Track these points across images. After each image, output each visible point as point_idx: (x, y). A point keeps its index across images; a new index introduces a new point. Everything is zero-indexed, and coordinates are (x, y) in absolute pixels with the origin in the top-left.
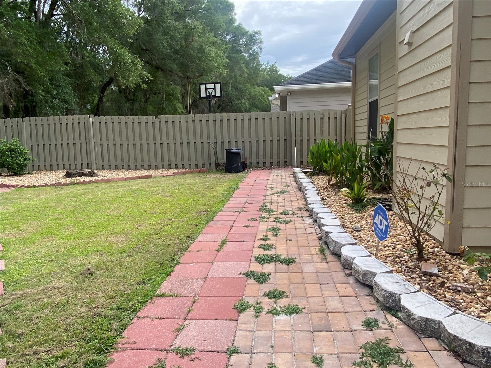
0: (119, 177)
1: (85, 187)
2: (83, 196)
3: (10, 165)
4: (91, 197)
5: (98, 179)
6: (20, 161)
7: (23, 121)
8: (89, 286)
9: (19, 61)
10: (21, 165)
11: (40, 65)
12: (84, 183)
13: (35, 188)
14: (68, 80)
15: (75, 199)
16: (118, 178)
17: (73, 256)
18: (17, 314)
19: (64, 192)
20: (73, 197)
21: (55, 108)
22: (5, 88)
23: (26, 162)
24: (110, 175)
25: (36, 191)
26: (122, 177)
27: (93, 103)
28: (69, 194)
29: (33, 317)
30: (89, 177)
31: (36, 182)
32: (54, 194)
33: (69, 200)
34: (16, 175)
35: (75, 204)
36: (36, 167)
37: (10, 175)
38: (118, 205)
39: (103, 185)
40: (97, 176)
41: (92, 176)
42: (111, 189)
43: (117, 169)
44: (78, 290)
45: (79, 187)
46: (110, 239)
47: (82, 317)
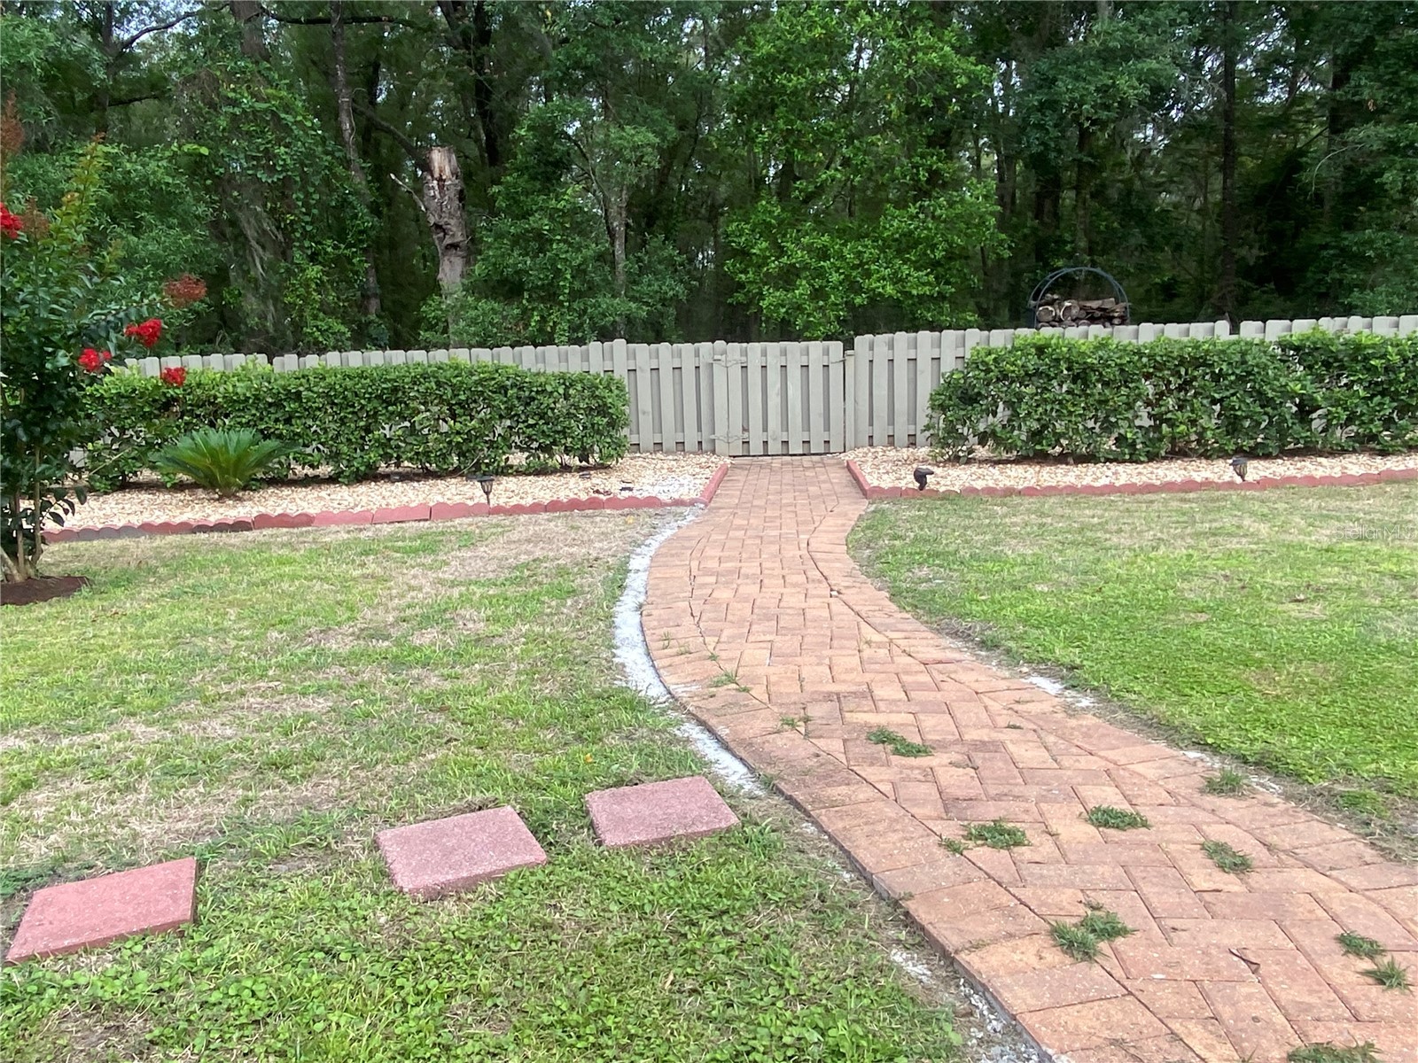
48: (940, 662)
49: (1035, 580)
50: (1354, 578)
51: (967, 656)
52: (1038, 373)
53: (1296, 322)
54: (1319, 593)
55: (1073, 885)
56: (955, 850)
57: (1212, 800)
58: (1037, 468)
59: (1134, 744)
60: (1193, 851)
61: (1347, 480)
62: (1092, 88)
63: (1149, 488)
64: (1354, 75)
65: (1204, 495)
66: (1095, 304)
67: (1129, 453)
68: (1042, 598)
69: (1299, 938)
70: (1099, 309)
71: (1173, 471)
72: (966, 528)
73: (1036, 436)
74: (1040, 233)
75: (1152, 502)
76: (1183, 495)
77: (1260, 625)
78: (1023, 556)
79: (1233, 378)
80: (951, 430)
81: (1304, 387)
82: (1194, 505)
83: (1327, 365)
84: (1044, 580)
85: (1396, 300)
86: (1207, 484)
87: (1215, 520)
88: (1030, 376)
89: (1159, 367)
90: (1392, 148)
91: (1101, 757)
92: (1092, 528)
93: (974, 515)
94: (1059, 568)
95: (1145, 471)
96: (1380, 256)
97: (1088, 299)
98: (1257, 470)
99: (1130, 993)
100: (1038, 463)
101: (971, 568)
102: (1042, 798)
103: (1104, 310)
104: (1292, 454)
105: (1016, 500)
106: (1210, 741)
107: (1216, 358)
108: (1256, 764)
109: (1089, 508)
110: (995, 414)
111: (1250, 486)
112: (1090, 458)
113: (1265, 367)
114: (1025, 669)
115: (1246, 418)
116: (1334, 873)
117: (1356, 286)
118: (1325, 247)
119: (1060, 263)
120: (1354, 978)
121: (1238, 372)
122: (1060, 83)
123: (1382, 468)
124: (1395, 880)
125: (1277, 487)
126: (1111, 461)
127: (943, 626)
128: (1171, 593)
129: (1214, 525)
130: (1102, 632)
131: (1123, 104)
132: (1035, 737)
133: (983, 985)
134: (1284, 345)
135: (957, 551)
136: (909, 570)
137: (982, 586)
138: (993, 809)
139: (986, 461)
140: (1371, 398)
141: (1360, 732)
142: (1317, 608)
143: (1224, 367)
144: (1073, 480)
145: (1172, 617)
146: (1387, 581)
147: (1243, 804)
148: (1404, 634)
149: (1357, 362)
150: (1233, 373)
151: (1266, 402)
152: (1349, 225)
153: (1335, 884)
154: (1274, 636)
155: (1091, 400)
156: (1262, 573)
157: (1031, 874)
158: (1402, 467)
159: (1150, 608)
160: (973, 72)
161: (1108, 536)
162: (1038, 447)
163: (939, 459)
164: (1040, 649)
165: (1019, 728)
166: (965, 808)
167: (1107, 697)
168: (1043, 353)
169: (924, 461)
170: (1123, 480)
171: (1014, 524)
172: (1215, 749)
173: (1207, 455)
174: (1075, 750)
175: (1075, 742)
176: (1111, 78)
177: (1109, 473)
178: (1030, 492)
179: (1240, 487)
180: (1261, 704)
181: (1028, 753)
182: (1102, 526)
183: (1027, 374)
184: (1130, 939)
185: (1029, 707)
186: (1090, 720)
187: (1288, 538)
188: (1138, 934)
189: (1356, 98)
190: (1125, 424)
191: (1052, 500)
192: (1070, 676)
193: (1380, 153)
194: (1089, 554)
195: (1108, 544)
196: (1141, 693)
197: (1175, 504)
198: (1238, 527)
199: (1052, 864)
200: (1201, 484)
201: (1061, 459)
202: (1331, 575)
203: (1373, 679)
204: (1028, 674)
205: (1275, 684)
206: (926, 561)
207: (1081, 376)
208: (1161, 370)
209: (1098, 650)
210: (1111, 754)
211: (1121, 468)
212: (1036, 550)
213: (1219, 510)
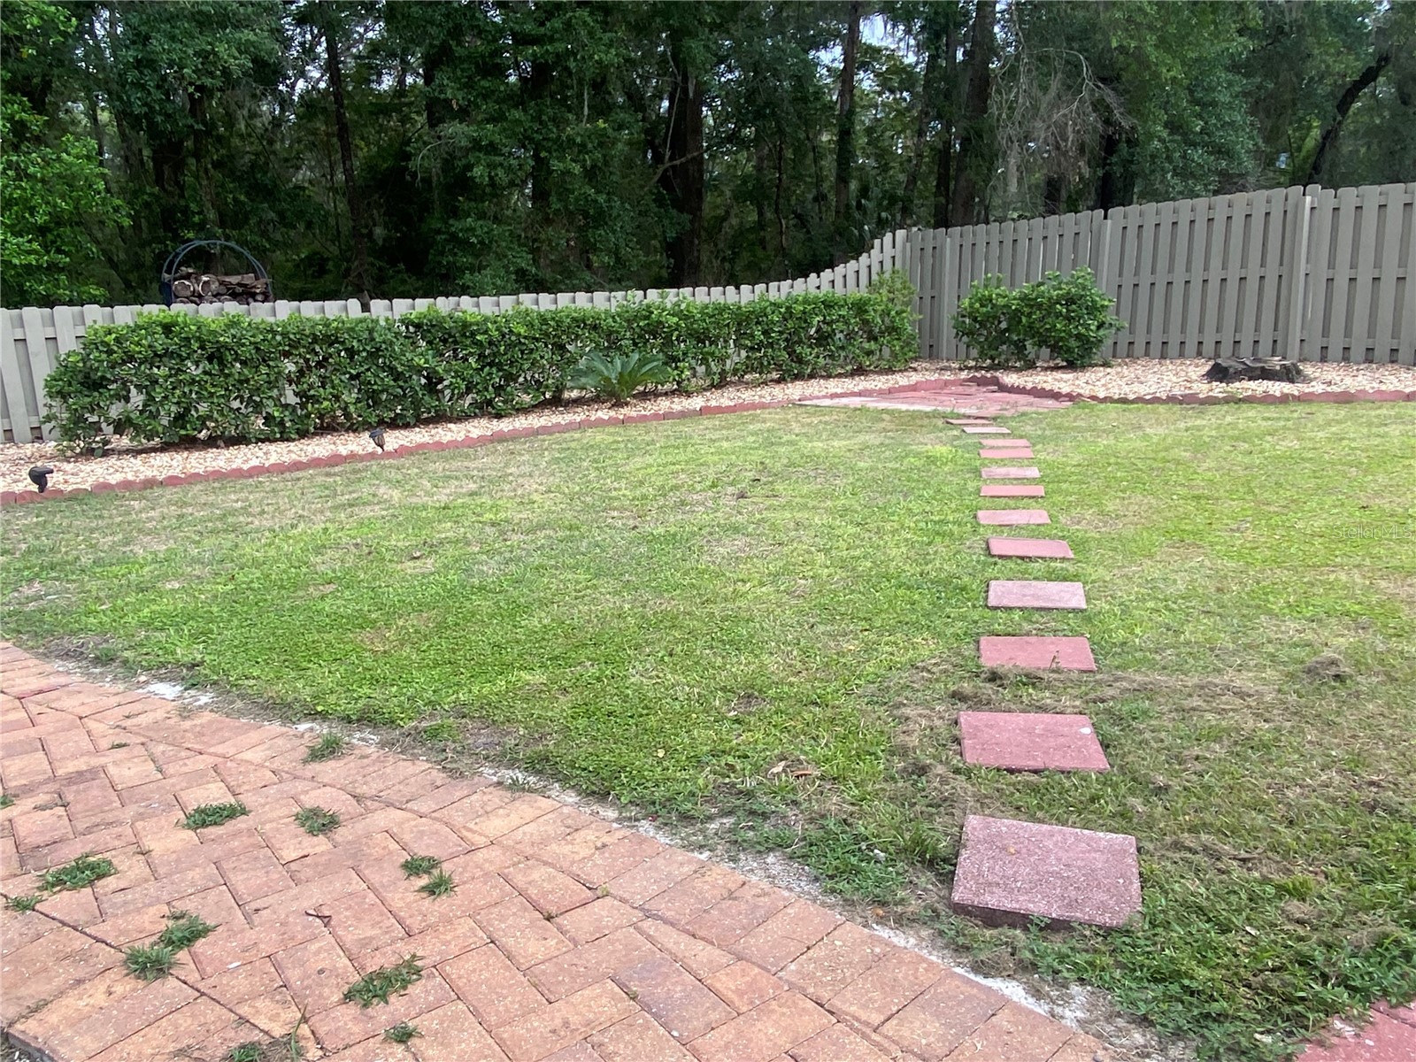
0: (1383, 387)
1: (1272, 411)
2: (1269, 438)
3: (1061, 339)
4: (1296, 444)
5: (1311, 390)
6: (1088, 329)
7: (1106, 217)
8: (1338, 714)
9: (1114, 44)
10: (1088, 341)
11: (1168, 49)
12: (1267, 400)
13: (1125, 406)
14: (1241, 83)
15: (1246, 446)
16: (1380, 392)
17: (1270, 613)
18: (1141, 733)
19: (1209, 422)
20: (1237, 439)
21: (1193, 175)
22: (1070, 129)
23: (1101, 332)
24: (1348, 381)
25: (1133, 414)
26: (1391, 388)
27: (1299, 149)
28: (1226, 431)
29: (1186, 753)
30: (1283, 384)
31: (1126, 389)
32: (1182, 425)
33: (1229, 448)
34: (1071, 366)
35: (1247, 460)
36: (1122, 347)
37: (1057, 368)
38: (1391, 479)
39: (1330, 411)
40: (1307, 380)
41: (1292, 382)
42: (1361, 424)
43: (1371, 362)
44: (1304, 716)
45: (1251, 412)
46: (1383, 584)
47: (1334, 800)
48: (40, 692)
49: (165, 577)
50: (462, 530)
51: (77, 678)
52: (168, 353)
53: (417, 300)
54: (433, 548)
55: (158, 900)
56: (26, 908)
57: (316, 767)
58: (185, 454)
59: (246, 732)
60: (286, 825)
61: (469, 443)
62: (191, 52)
63: (297, 466)
64: (438, 75)
65: (348, 467)
66: (234, 279)
67: (279, 432)
68: (172, 595)
69: (371, 877)
70: (239, 284)
71: (320, 447)
72: (92, 531)
73: (180, 419)
74: (163, 201)
75: (299, 479)
76: (328, 469)
77: (380, 587)
78: (155, 553)
79: (364, 354)
80: (78, 420)
81: (427, 361)
82: (338, 478)
83: (445, 341)
84: (176, 577)
85: (499, 282)
86: (352, 457)
87: (354, 492)
88: (160, 356)
89: (295, 345)
90: (476, 145)
91: (210, 754)
92: (234, 512)
93: (106, 513)
94: (195, 561)
95: (295, 449)
96: (482, 243)
97: (226, 274)
98: (393, 439)
99: (203, 994)
100: (186, 449)
101: (93, 576)
102: (141, 816)
103: (245, 286)
104: (427, 422)
105: (157, 491)
106: (319, 708)
107: (346, 336)
108: (358, 721)
109: (235, 492)
110: (127, 399)
111: (389, 455)
112: (241, 440)
113: (392, 343)
114: (143, 678)
115: (382, 391)
116: (409, 805)
117: (467, 269)
118: (439, 232)
119: (191, 235)
120: (411, 897)
121: (368, 348)
122: (154, 42)
123: (496, 429)
124: (458, 794)
125: (412, 454)
126: (263, 441)
127: (52, 649)
128: (304, 569)
129: (355, 495)
130: (229, 621)
131: (226, 72)
132: (142, 750)
133: (39, 1050)
134: (406, 322)
135: (78, 558)
136: (16, 590)
137: (102, 594)
138: (79, 845)
139: (127, 452)
140: (482, 369)
141: (448, 668)
142: (430, 561)
143: (355, 343)
144: (222, 464)
145: (301, 593)
146: (487, 529)
147: (342, 763)
148: (493, 574)
149: (467, 337)
150: (364, 350)
151: (397, 376)
152: (455, 213)
153: (409, 815)
154: (391, 596)
155: (231, 381)
156: (388, 538)
157: (113, 905)
158: (511, 428)
159: (282, 587)
160: (45, 12)
161: (250, 520)
162: (183, 432)
163: (69, 453)
164: (160, 652)
165: (125, 745)
166: (47, 854)
167: (224, 687)
168: (171, 332)
169: (52, 458)
170: (273, 459)
171: (150, 519)
172: (324, 716)
173: (354, 428)
174: (184, 754)
175: (186, 745)
176: (210, 44)
177: (260, 454)
178: (172, 481)
179: (382, 457)
180: (369, 663)
181: (128, 770)
182: (245, 511)
183: (156, 355)
184: (211, 937)
185: (143, 720)
186: (207, 716)
187: (414, 500)
188: (220, 929)
189: (442, 96)
190: (270, 403)
191: (199, 487)
192: (191, 675)
193: (468, 150)
194: (228, 541)
195: (248, 528)
196: (259, 678)
197: (320, 479)
198: (374, 495)
199: (139, 885)
200: (346, 458)
201: (211, 442)
202: (447, 530)
203: (464, 618)
204: (146, 682)
205: (384, 639)
206: (37, 575)
207: (217, 355)
208: (297, 348)
209: (223, 641)
210: (220, 749)
211: (272, 447)
212: (171, 544)
213: (359, 480)
